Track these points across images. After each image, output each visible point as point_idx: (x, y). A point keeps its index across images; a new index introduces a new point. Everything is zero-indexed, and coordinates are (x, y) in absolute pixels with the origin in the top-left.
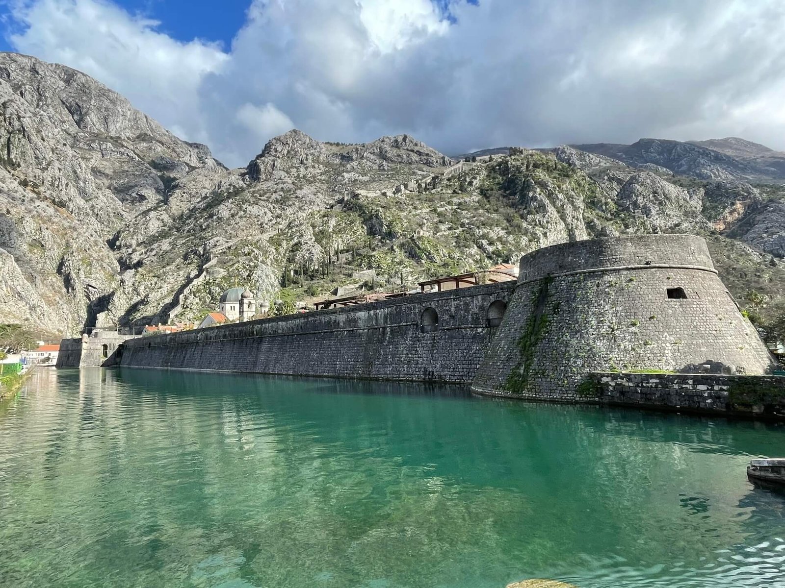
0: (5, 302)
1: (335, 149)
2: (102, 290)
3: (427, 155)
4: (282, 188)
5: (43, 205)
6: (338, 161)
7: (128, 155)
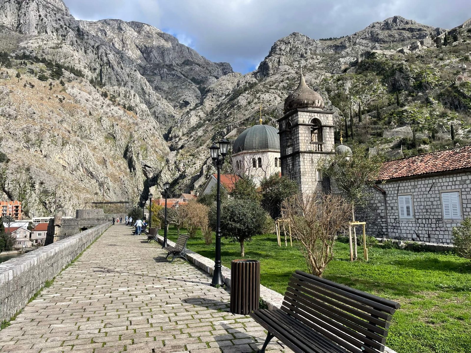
0: (82, 181)
1: (329, 43)
2: (155, 168)
3: (420, 30)
4: (288, 78)
5: (116, 108)
6: (332, 52)
7: (177, 76)
